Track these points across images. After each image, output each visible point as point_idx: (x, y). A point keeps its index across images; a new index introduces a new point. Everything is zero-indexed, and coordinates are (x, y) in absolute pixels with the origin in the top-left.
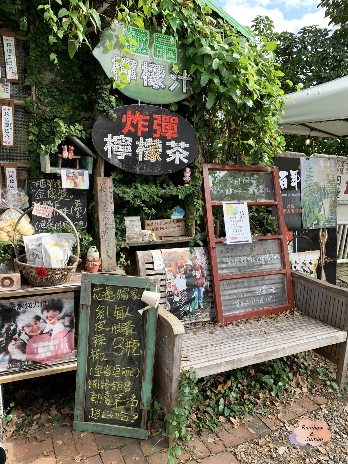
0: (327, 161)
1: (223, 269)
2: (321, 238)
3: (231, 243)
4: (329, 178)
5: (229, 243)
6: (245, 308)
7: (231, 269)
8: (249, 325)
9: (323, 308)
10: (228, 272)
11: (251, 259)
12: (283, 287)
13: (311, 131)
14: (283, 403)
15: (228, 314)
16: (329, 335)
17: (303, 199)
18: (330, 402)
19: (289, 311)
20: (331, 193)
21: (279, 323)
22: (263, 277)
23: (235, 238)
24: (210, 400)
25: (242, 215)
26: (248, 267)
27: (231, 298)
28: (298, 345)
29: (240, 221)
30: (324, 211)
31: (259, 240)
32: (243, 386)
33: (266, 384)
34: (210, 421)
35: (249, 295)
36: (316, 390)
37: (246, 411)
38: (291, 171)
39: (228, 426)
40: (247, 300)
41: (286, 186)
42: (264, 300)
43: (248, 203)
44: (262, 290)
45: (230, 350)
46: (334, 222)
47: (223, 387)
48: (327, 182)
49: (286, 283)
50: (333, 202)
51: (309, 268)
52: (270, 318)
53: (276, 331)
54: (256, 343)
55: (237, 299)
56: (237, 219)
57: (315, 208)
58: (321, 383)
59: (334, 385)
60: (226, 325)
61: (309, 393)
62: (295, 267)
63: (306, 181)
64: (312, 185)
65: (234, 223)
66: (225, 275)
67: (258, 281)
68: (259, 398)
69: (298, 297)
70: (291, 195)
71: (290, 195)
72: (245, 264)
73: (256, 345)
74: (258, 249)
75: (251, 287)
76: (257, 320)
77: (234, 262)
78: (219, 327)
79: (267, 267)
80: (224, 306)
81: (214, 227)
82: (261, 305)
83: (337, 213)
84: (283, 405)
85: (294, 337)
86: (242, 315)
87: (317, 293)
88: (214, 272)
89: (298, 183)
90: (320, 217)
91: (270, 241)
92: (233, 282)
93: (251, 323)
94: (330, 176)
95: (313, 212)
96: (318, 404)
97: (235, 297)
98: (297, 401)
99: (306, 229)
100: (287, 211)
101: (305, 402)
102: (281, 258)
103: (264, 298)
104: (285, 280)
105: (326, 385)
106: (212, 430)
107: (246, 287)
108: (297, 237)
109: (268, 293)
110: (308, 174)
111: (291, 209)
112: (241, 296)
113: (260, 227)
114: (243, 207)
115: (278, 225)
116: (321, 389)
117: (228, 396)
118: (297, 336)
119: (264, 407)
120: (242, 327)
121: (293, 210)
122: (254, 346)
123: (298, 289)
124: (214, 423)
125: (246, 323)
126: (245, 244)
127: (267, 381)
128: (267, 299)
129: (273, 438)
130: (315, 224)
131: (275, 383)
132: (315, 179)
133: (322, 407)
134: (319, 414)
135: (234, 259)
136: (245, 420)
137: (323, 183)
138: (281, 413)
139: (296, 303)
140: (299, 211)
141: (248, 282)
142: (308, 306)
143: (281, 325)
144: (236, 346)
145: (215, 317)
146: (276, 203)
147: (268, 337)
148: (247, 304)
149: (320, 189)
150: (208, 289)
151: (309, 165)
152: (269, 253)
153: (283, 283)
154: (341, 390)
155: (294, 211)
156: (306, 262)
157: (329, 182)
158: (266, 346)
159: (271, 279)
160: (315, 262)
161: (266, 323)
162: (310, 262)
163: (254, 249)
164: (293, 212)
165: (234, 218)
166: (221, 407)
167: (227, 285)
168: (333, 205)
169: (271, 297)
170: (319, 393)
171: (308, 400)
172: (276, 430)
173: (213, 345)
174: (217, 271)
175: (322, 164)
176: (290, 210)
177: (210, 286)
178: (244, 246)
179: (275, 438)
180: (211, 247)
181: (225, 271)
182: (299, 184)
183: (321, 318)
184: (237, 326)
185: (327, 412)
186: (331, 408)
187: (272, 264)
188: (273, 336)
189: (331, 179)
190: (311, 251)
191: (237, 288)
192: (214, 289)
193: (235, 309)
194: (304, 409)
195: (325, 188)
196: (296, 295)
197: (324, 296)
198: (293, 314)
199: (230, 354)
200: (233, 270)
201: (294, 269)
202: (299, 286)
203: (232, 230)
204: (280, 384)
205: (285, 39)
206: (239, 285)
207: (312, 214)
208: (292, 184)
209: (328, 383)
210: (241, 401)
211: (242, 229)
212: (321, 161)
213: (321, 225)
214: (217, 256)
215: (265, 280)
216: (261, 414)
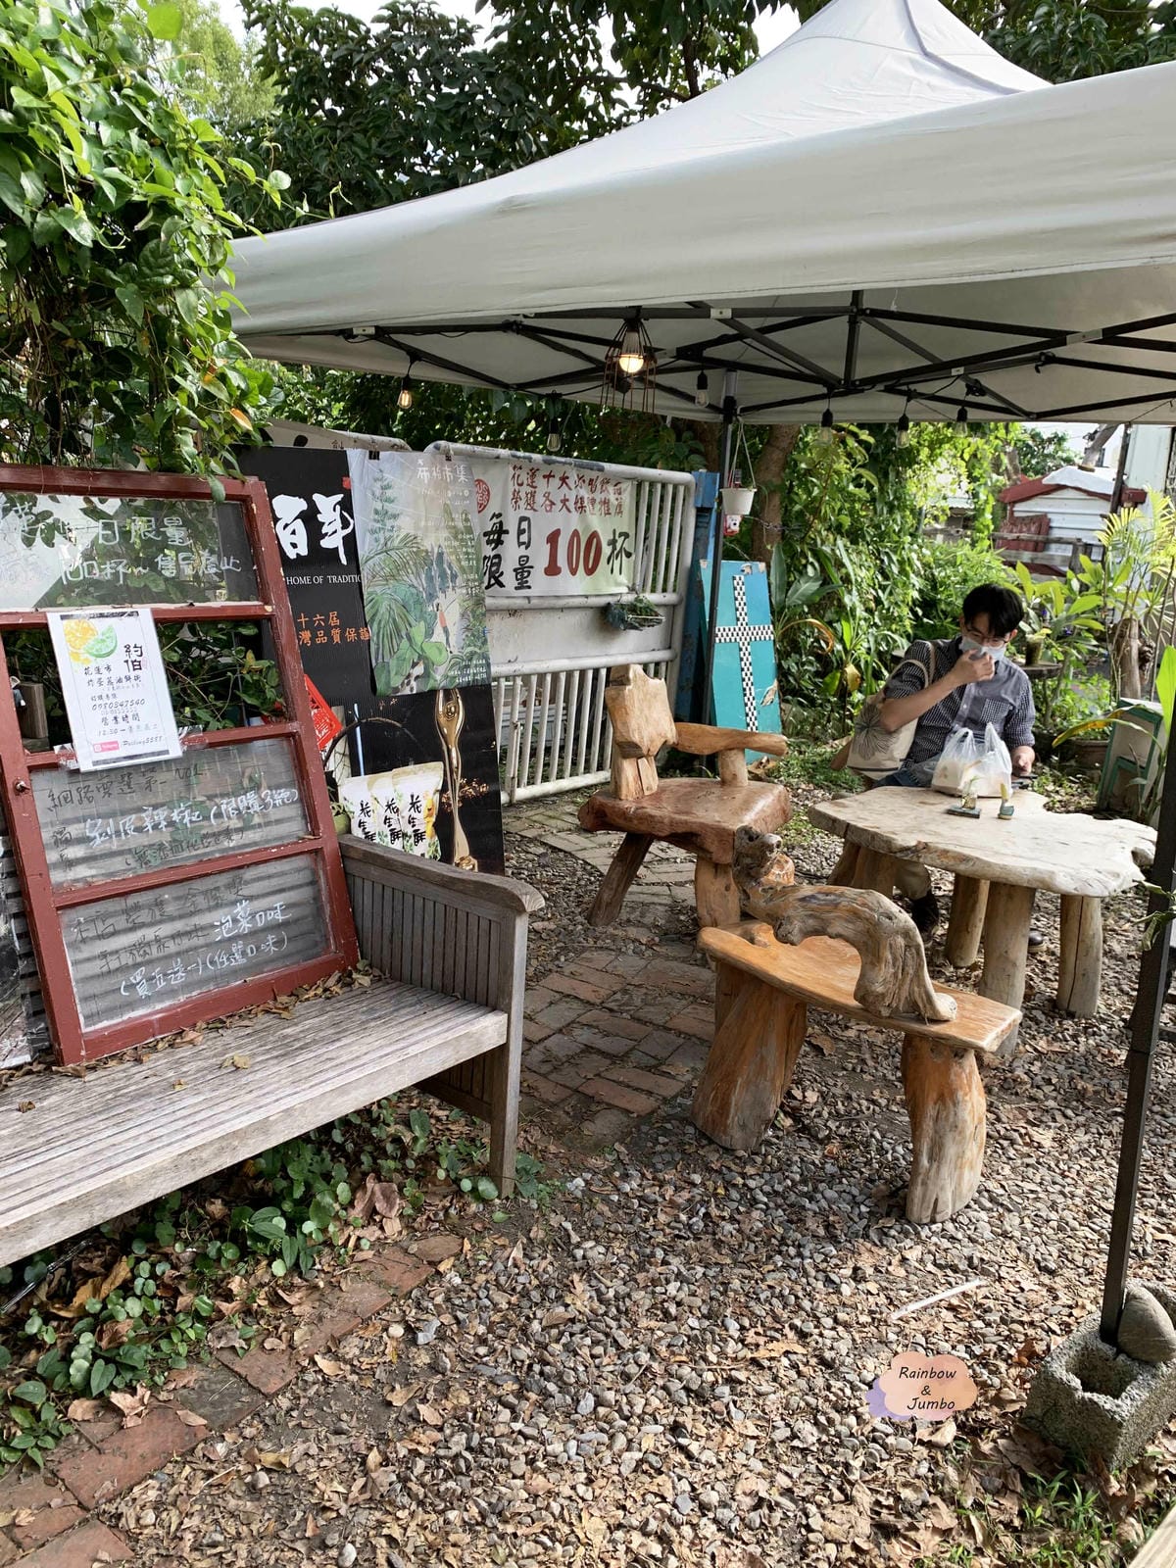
0: (442, 465)
1: (70, 864)
2: (442, 720)
3: (96, 763)
4: (453, 520)
5: (85, 765)
6: (172, 992)
7: (109, 861)
8: (184, 1052)
9: (439, 949)
10: (93, 872)
11: (182, 815)
12: (317, 898)
13: (412, 363)
14: (316, 1287)
15: (105, 1023)
16: (450, 1036)
17: (370, 594)
18: (467, 1246)
19: (336, 975)
20: (462, 568)
21: (296, 1024)
22: (237, 872)
23: (113, 745)
24: (39, 1352)
25: (134, 656)
26: (176, 845)
27: (114, 964)
28: (342, 1090)
29: (128, 679)
30: (446, 631)
31: (212, 745)
32: (174, 1267)
33: (258, 1237)
34: (29, 1431)
35: (186, 943)
36: (429, 1218)
37: (178, 1354)
38: (317, 498)
39: (98, 1430)
40: (178, 965)
41: (303, 551)
42: (244, 954)
43: (154, 612)
44: (235, 921)
45: (81, 1159)
46: (482, 666)
47: (96, 1291)
48: (445, 534)
49: (322, 880)
50: (470, 603)
51: (411, 821)
52: (267, 1012)
53: (275, 1053)
54: (191, 1110)
55: (137, 966)
56: (114, 675)
57: (413, 623)
58: (444, 1190)
59: (486, 1187)
60: (93, 1069)
61: (404, 1233)
62: (361, 824)
63: (373, 532)
64: (396, 543)
65: (106, 690)
66: (80, 885)
67: (217, 889)
68: (229, 1297)
69: (367, 924)
70: (325, 580)
71: (320, 580)
72: (165, 836)
73: (190, 1121)
74: (209, 777)
75: (192, 914)
76: (217, 1025)
77: (118, 833)
78: (66, 1079)
79: (251, 836)
80: (85, 999)
81: (20, 710)
82: (235, 973)
83: (488, 636)
84: (316, 1295)
85: (334, 1063)
86: (161, 1019)
87: (419, 903)
88: (32, 882)
89: (344, 538)
90: (432, 653)
91: (258, 743)
92: (118, 908)
93: (191, 1042)
94: (456, 516)
95: (409, 639)
96: (430, 1263)
97: (130, 962)
98: (364, 1268)
99: (389, 692)
100: (314, 637)
101: (389, 1264)
102: (301, 800)
103: (245, 945)
104: (321, 873)
105: (459, 1193)
106: (34, 1465)
107: (172, 919)
108: (360, 724)
109: (260, 925)
110: (379, 508)
111: (328, 630)
112: (154, 952)
113: (216, 699)
114: (139, 627)
115: (281, 688)
116: (446, 1210)
117: (112, 1318)
118: (344, 1059)
119: (248, 1320)
120: (157, 1062)
121: (336, 634)
122: (182, 1123)
123: (365, 899)
124: (48, 1433)
125: (171, 1046)
126: (159, 763)
127: (261, 1228)
128: (258, 948)
129: (268, 1420)
130: (417, 677)
131: (293, 1226)
132: (405, 526)
133: (442, 1268)
134: (432, 1294)
135: (117, 824)
136: (172, 1386)
137: (434, 540)
138: (306, 1324)
139: (361, 946)
140: (359, 635)
141: (178, 898)
142: (397, 951)
143: (298, 1028)
144: (112, 1141)
145: (51, 1046)
146: (269, 608)
147: (244, 1081)
148: (181, 977)
149: (425, 560)
150: (13, 950)
151: (378, 475)
152: (256, 787)
153: (314, 883)
154: (507, 1198)
155: (343, 636)
156: (398, 804)
157: (456, 534)
158: (227, 1117)
159: (269, 877)
160: (429, 800)
161: (249, 1031)
162: (413, 804)
163: (193, 779)
164: (337, 639)
165: (103, 670)
166: (80, 1364)
167: (93, 921)
168: (473, 612)
169: (271, 938)
170: (437, 1225)
171: (399, 1256)
172: (282, 1391)
173: (21, 1152)
174: (44, 875)
175: (424, 474)
176: (328, 634)
177: (19, 936)
178: (153, 770)
179: (274, 1417)
180: (10, 786)
181: (82, 872)
182: (350, 542)
183: (438, 982)
184: (138, 1061)
185: (457, 1281)
186: (471, 1263)
187: (268, 824)
188: (259, 1075)
189: (460, 525)
190: (411, 767)
191: (133, 929)
192: (38, 945)
193: (131, 1005)
194: (384, 1291)
195: (440, 555)
196: (359, 920)
197: (440, 908)
198: (349, 985)
199: (78, 1176)
200: (117, 864)
201: (357, 832)
202: (368, 885)
203: (99, 714)
204: (309, 1227)
205: (334, 36)
206: (144, 916)
207: (405, 643)
208: (325, 543)
209: (466, 1185)
210: (163, 1321)
211: (139, 709)
212: (420, 462)
213: (439, 678)
214: (42, 819)
215: (247, 883)
216: (233, 1348)
